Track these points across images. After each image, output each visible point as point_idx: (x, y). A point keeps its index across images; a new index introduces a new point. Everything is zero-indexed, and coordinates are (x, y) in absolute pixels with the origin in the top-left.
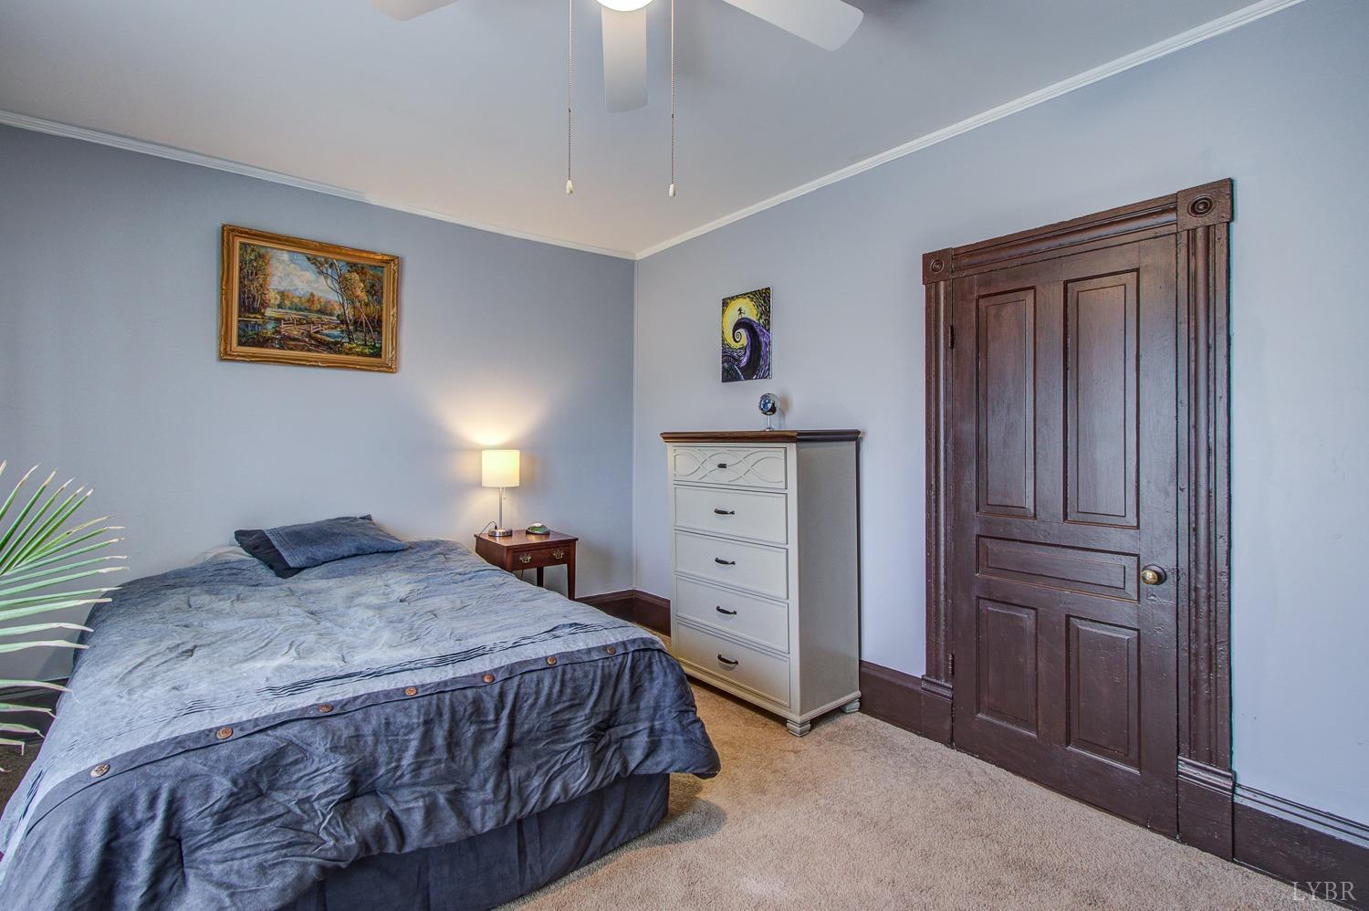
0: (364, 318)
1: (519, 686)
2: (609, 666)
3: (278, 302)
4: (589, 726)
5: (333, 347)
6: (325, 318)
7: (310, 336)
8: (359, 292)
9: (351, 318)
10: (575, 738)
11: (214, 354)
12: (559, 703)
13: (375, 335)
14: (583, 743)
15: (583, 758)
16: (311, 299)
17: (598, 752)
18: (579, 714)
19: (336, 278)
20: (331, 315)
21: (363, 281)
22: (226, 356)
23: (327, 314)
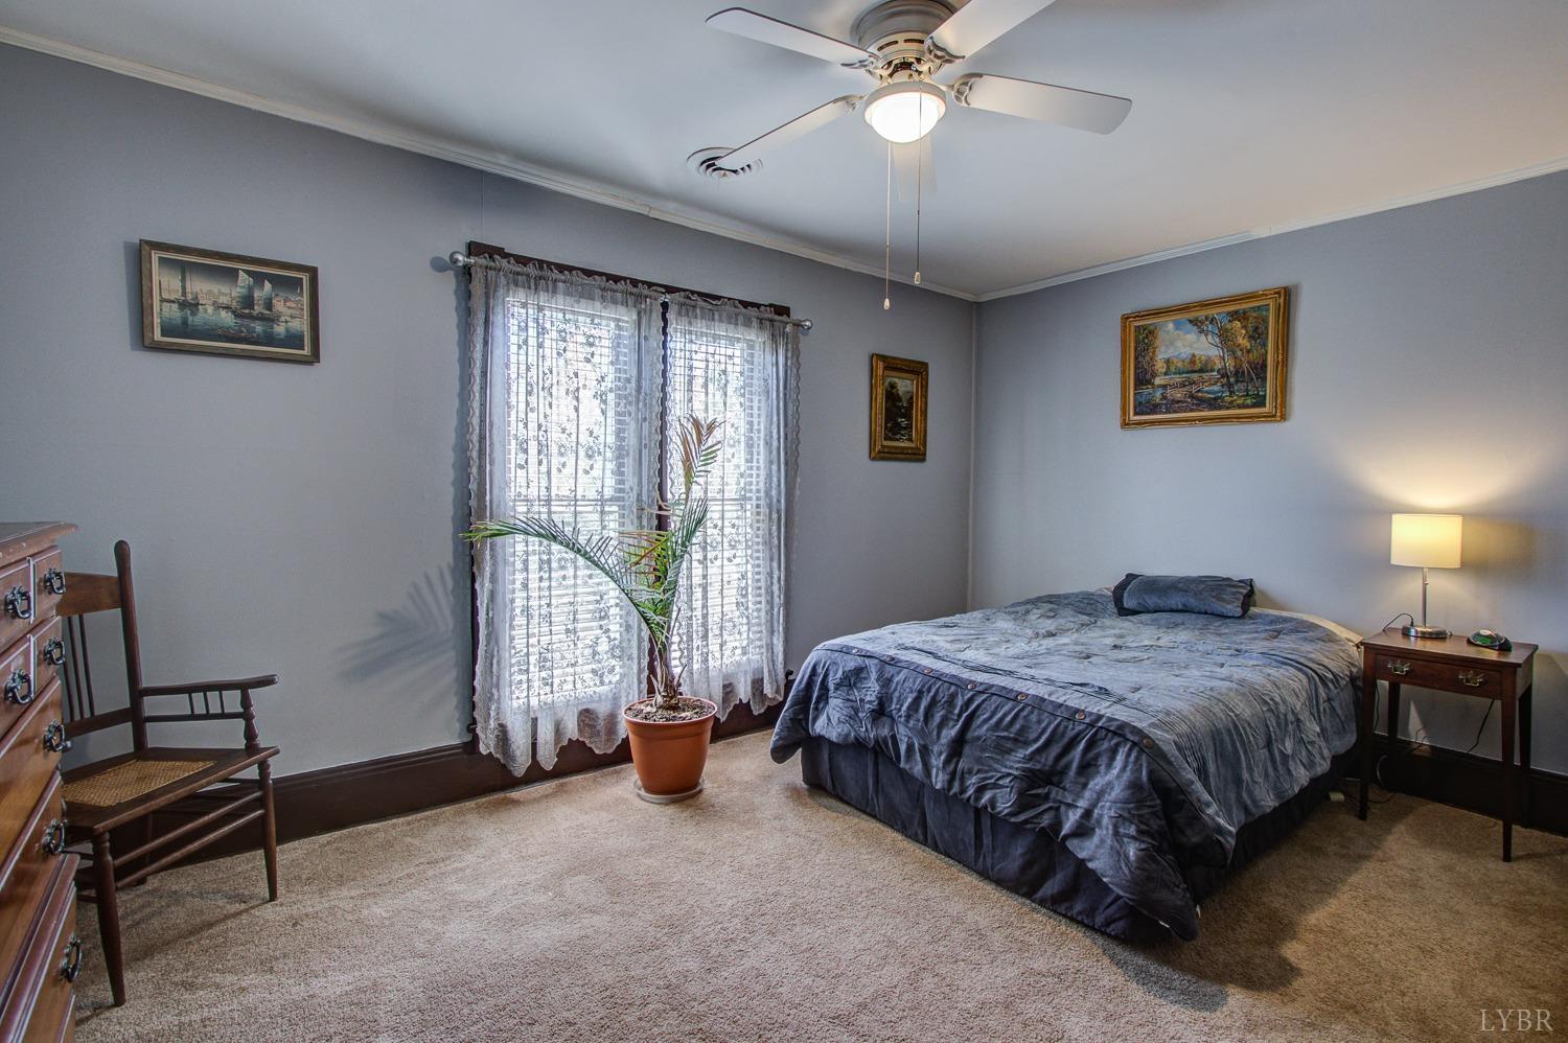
0: (1245, 366)
1: (983, 701)
2: (1066, 727)
3: (1164, 370)
4: (1025, 766)
5: (1214, 403)
6: (1205, 376)
7: (1192, 397)
8: (1240, 340)
9: (1232, 369)
10: (1011, 768)
11: (1118, 423)
12: (1006, 730)
13: (1258, 383)
14: (1016, 777)
15: (1012, 788)
16: (1193, 361)
17: (1030, 795)
18: (1020, 751)
19: (1217, 332)
20: (1212, 370)
21: (1244, 327)
22: (1126, 424)
23: (1207, 372)
